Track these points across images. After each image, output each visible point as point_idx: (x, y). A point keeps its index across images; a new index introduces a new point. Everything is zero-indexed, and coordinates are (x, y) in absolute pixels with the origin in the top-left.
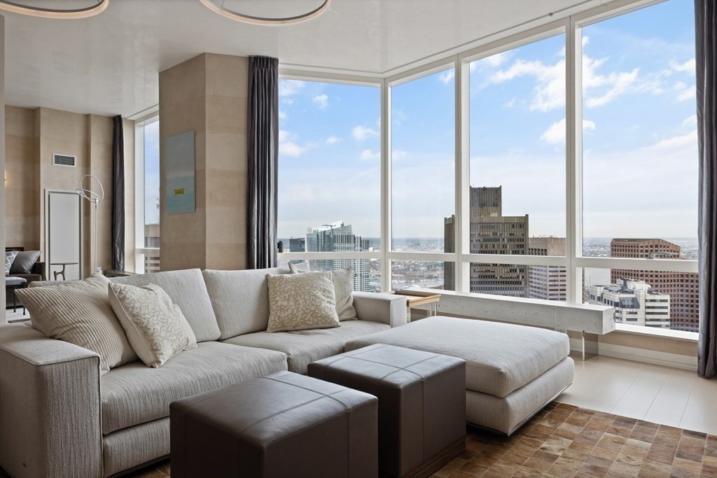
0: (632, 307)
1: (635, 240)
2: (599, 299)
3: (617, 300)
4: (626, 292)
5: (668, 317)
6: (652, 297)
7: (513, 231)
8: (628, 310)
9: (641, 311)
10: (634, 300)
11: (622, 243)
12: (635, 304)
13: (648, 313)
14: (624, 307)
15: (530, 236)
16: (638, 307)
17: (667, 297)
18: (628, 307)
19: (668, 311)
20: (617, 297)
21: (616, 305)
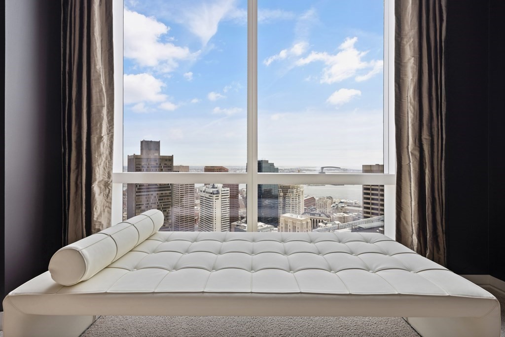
0: (217, 194)
1: (213, 167)
2: (204, 192)
3: (212, 192)
4: (215, 188)
5: (229, 196)
6: (223, 189)
7: (166, 162)
8: (216, 195)
9: (220, 195)
10: (217, 191)
11: (209, 168)
12: (218, 193)
13: (222, 196)
14: (214, 194)
15: (174, 165)
16: (219, 194)
17: (229, 189)
18: (215, 194)
19: (229, 194)
20: (211, 190)
21: (211, 193)
